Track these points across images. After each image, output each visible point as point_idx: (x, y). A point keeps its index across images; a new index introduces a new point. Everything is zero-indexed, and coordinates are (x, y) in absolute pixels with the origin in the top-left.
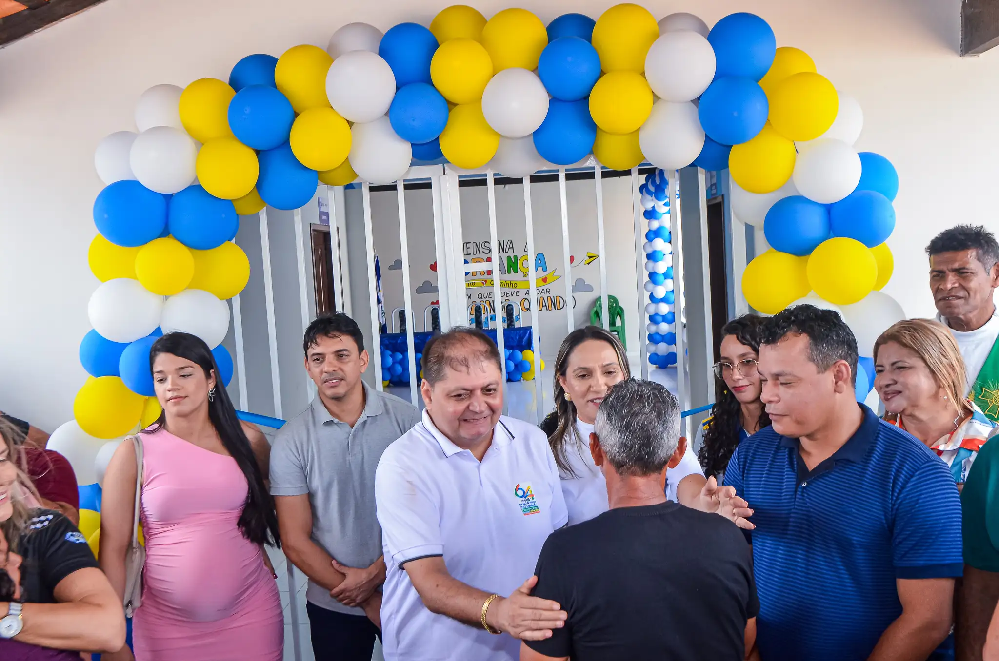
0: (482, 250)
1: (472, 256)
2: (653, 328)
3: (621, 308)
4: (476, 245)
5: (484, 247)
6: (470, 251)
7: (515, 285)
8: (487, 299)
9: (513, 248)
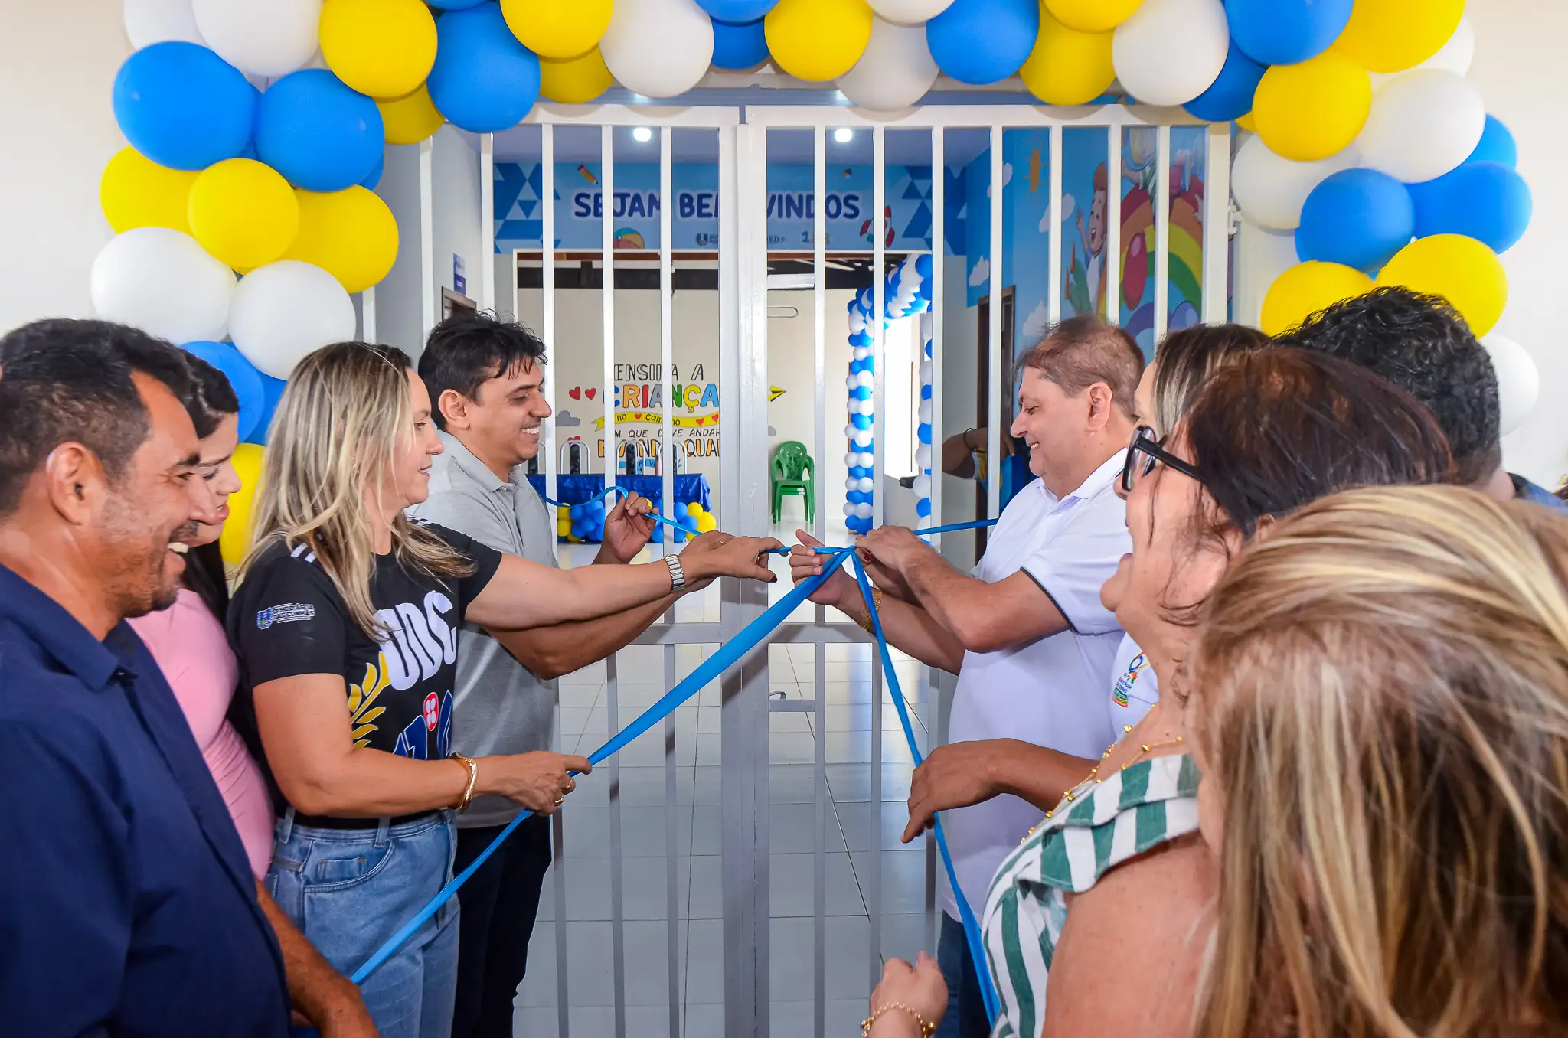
0: (637, 375)
1: (624, 382)
2: (854, 484)
3: (810, 459)
4: (631, 369)
5: (640, 372)
6: (622, 375)
7: (678, 423)
8: (641, 438)
9: (677, 374)
